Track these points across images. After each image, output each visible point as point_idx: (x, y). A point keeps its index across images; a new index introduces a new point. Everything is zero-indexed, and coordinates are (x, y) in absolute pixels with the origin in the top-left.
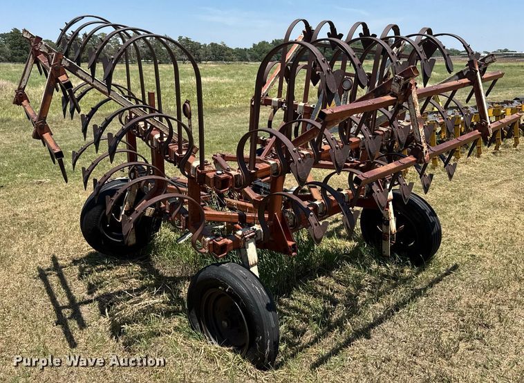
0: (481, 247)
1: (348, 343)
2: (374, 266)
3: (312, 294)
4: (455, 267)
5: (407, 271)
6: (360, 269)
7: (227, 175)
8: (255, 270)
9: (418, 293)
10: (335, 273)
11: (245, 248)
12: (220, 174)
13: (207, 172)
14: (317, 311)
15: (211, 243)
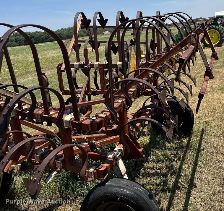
0: (205, 116)
1: (188, 195)
2: (168, 145)
3: (148, 177)
4: (203, 130)
5: (185, 141)
6: (162, 150)
7: (100, 119)
8: (126, 177)
9: (199, 150)
10: (150, 158)
11: (117, 165)
12: (95, 120)
13: (82, 121)
14: (158, 185)
15: (95, 171)
